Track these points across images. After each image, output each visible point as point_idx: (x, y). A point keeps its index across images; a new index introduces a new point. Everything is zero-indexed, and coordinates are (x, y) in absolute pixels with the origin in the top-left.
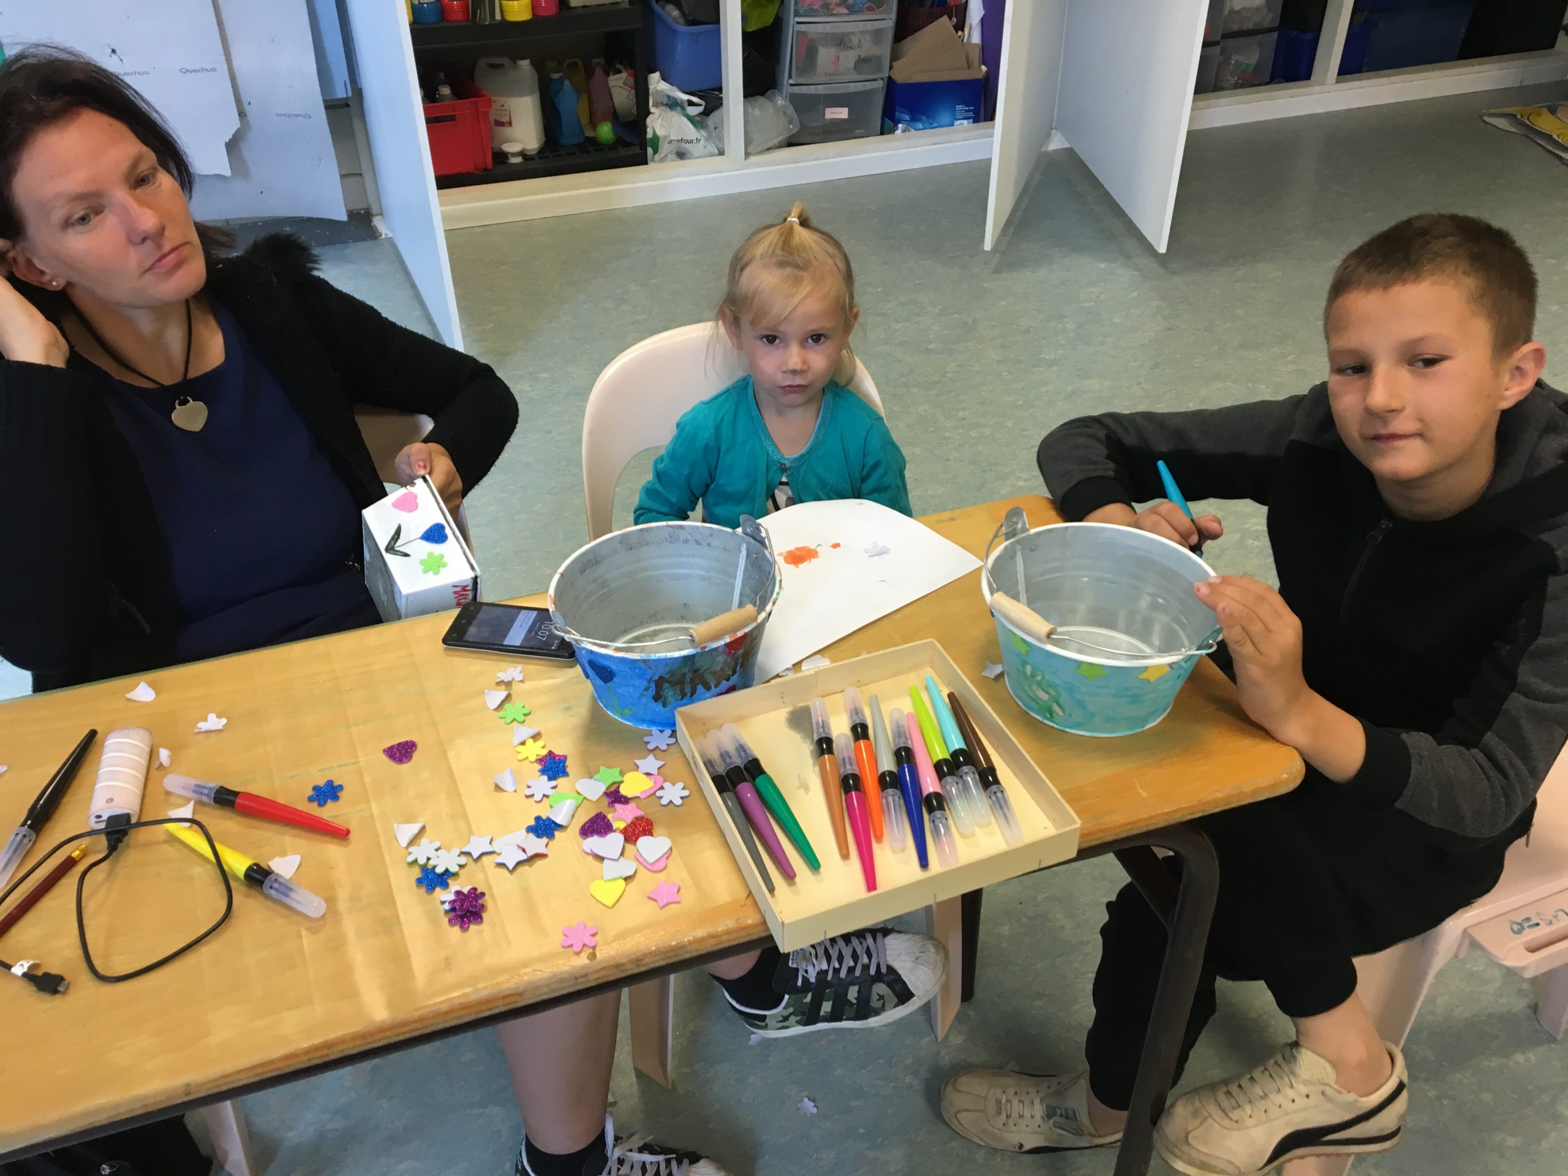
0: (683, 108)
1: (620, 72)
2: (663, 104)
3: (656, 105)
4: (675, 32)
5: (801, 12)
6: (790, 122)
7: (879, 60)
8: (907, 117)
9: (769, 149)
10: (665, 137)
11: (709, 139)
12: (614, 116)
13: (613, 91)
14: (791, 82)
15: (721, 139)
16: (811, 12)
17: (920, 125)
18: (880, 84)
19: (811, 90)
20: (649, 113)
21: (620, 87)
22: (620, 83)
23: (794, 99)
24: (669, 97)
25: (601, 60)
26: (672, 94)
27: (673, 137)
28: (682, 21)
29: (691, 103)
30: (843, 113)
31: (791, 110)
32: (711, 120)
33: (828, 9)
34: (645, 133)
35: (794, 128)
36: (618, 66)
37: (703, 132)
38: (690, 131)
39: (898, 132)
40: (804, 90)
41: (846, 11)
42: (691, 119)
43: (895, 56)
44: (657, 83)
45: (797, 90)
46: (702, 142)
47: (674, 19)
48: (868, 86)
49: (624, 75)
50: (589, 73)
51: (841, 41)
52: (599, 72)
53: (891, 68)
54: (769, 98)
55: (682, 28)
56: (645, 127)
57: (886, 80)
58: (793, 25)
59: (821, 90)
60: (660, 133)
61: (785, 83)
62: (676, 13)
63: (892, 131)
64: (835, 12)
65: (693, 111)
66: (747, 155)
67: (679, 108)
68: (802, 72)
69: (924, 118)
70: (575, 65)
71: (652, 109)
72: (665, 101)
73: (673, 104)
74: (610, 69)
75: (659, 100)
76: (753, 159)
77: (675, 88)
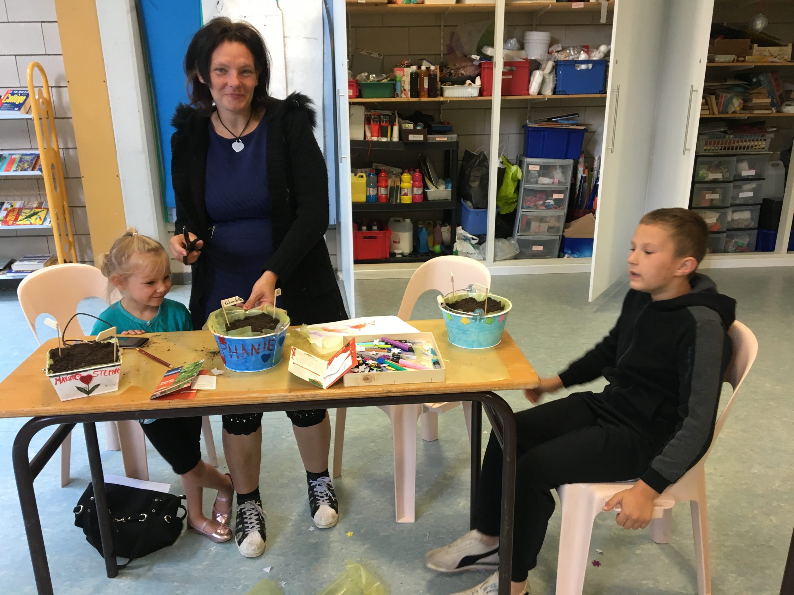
0: (470, 241)
1: (447, 226)
2: (462, 239)
3: (459, 239)
4: (469, 211)
5: (525, 207)
6: (516, 250)
7: (558, 229)
8: (570, 252)
9: (505, 260)
10: (461, 251)
11: (479, 253)
12: (442, 243)
13: (443, 233)
14: (518, 234)
15: (484, 254)
16: (529, 208)
17: (576, 256)
18: (558, 237)
19: (527, 238)
20: (455, 242)
21: (445, 232)
22: (446, 230)
23: (519, 241)
24: (465, 236)
25: (441, 222)
26: (465, 235)
27: (464, 252)
28: (472, 207)
29: (473, 239)
30: (540, 248)
31: (517, 246)
32: (481, 247)
33: (536, 207)
34: (453, 249)
35: (518, 252)
36: (446, 224)
37: (477, 251)
38: (471, 249)
39: (565, 258)
40: (523, 237)
41: (545, 208)
42: (473, 245)
43: (565, 227)
44: (460, 230)
45: (520, 237)
46: (476, 254)
47: (469, 206)
48: (552, 238)
49: (448, 227)
50: (435, 226)
51: (541, 220)
52: (438, 226)
53: (564, 231)
54: (508, 240)
55: (472, 210)
56: (453, 247)
57: (561, 237)
58: (520, 212)
59: (530, 238)
60: (459, 249)
61: (516, 235)
62: (470, 204)
63: (563, 257)
64: (539, 208)
65: (474, 242)
66: (495, 261)
67: (468, 241)
68: (524, 231)
69: (578, 253)
70: (430, 223)
71: (457, 240)
72: (463, 238)
73: (466, 239)
74: (443, 225)
75: (460, 237)
76: (497, 263)
77: (467, 232)
